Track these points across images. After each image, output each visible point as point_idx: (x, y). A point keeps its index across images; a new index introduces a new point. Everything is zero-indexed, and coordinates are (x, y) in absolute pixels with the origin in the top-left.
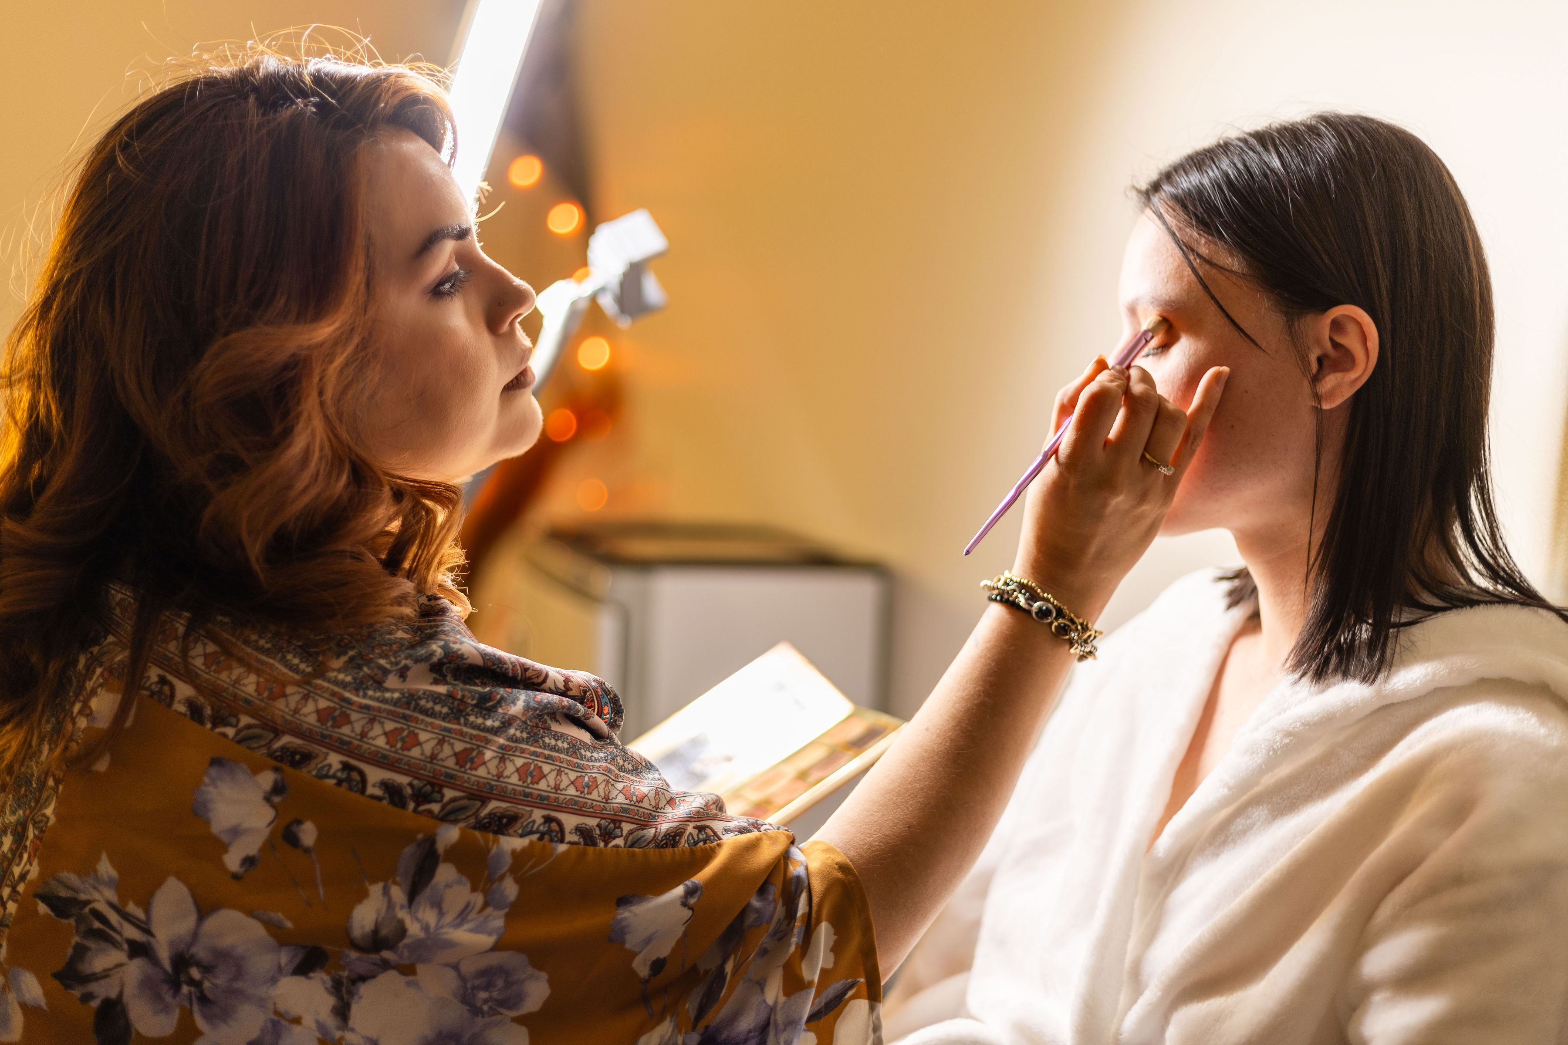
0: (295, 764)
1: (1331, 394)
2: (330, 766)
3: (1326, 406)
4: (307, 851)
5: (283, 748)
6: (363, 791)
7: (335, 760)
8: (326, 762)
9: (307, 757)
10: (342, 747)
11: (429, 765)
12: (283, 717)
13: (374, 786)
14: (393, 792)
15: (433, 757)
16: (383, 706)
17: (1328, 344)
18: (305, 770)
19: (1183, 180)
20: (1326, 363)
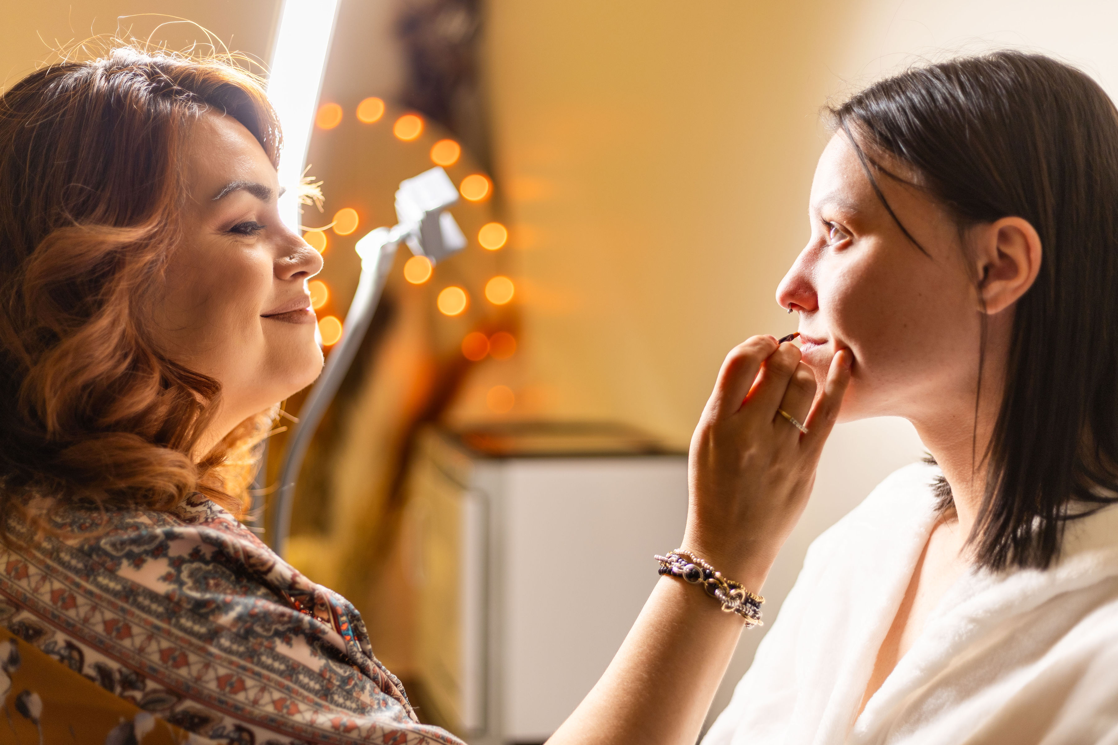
0: (28, 638)
1: (995, 300)
2: (56, 643)
3: (991, 312)
4: (34, 721)
5: (22, 624)
6: (80, 669)
7: (61, 638)
8: (52, 640)
9: (38, 633)
10: (68, 627)
11: (137, 657)
12: (25, 595)
13: (89, 666)
14: (103, 672)
15: (141, 650)
16: (105, 595)
17: (995, 254)
18: (35, 644)
19: (872, 103)
20: (991, 272)
